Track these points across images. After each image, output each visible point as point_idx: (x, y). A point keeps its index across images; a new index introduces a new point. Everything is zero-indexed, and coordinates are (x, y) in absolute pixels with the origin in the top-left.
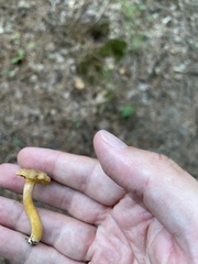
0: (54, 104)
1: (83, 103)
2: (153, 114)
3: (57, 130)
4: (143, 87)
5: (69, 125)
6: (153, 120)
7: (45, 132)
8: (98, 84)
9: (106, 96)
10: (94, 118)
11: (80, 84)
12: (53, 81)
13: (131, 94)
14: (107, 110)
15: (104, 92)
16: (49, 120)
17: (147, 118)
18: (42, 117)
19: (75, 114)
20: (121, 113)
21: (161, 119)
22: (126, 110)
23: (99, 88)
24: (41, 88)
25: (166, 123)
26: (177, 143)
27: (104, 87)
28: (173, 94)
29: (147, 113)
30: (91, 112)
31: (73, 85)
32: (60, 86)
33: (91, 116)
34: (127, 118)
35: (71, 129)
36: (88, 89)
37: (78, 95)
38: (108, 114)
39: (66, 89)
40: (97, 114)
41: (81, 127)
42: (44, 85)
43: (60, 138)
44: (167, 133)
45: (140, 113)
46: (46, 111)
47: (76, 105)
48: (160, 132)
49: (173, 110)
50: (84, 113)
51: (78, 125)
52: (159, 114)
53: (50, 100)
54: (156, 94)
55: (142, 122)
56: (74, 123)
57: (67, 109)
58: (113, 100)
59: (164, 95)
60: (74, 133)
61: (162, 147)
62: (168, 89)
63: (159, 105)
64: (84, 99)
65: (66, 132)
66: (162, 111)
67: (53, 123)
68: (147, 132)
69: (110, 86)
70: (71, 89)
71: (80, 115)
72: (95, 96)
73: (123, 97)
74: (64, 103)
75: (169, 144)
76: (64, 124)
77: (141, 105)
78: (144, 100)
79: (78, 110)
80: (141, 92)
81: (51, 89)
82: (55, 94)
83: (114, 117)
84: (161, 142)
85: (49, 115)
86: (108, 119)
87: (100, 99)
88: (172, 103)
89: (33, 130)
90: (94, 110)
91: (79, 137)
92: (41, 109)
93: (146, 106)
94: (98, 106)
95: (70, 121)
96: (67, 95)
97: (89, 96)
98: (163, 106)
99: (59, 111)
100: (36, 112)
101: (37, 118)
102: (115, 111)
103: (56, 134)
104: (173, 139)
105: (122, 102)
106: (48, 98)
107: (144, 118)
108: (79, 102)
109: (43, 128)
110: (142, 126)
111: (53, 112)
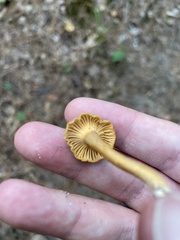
0: (44, 48)
1: (73, 48)
2: (143, 60)
3: (48, 75)
4: (135, 31)
5: (59, 70)
6: (143, 66)
7: (36, 76)
8: (89, 27)
9: (97, 40)
10: (85, 64)
11: (70, 27)
12: (42, 23)
13: (122, 38)
14: (97, 54)
15: (95, 36)
16: (39, 65)
17: (137, 64)
18: (32, 62)
19: (66, 58)
20: (111, 58)
21: (151, 65)
22: (116, 55)
23: (89, 31)
24: (30, 31)
25: (155, 70)
26: (164, 89)
27: (94, 30)
28: (164, 40)
29: (137, 59)
30: (81, 56)
31: (63, 27)
32: (50, 29)
33: (81, 61)
34: (117, 63)
35: (61, 74)
36: (79, 32)
37: (67, 38)
38: (98, 59)
39: (56, 32)
40: (87, 59)
41: (72, 72)
42: (33, 27)
43: (50, 83)
44: (155, 79)
45: (131, 59)
46: (36, 55)
47: (66, 49)
48: (148, 79)
49: (163, 56)
50: (74, 57)
51: (69, 70)
52: (148, 60)
53: (40, 43)
54: (148, 39)
55: (132, 68)
56: (64, 68)
57: (58, 53)
58: (104, 44)
59: (155, 41)
60: (64, 79)
61: (149, 94)
62: (160, 34)
63: (149, 50)
64: (75, 43)
65: (56, 77)
66: (152, 57)
67: (43, 67)
68: (136, 78)
69: (101, 29)
70: (61, 32)
71: (70, 60)
72: (85, 40)
73: (114, 42)
74: (54, 47)
75: (156, 90)
76: (55, 69)
77: (132, 51)
78: (135, 46)
79: (68, 54)
80: (133, 36)
81: (40, 32)
82: (44, 37)
83: (104, 62)
84: (149, 88)
85: (39, 59)
86: (99, 64)
87: (91, 43)
88: (162, 49)
89: (23, 74)
90: (85, 55)
91: (70, 82)
92: (31, 52)
93: (137, 52)
94: (89, 51)
95: (60, 66)
96: (56, 38)
97: (79, 40)
98: (153, 52)
99: (49, 55)
100: (27, 56)
101: (27, 62)
102: (105, 56)
103: (46, 78)
104: (160, 86)
105: (113, 46)
106: (37, 42)
107: (133, 64)
108: (69, 46)
109: (34, 72)
110: (131, 72)
111: (43, 56)
